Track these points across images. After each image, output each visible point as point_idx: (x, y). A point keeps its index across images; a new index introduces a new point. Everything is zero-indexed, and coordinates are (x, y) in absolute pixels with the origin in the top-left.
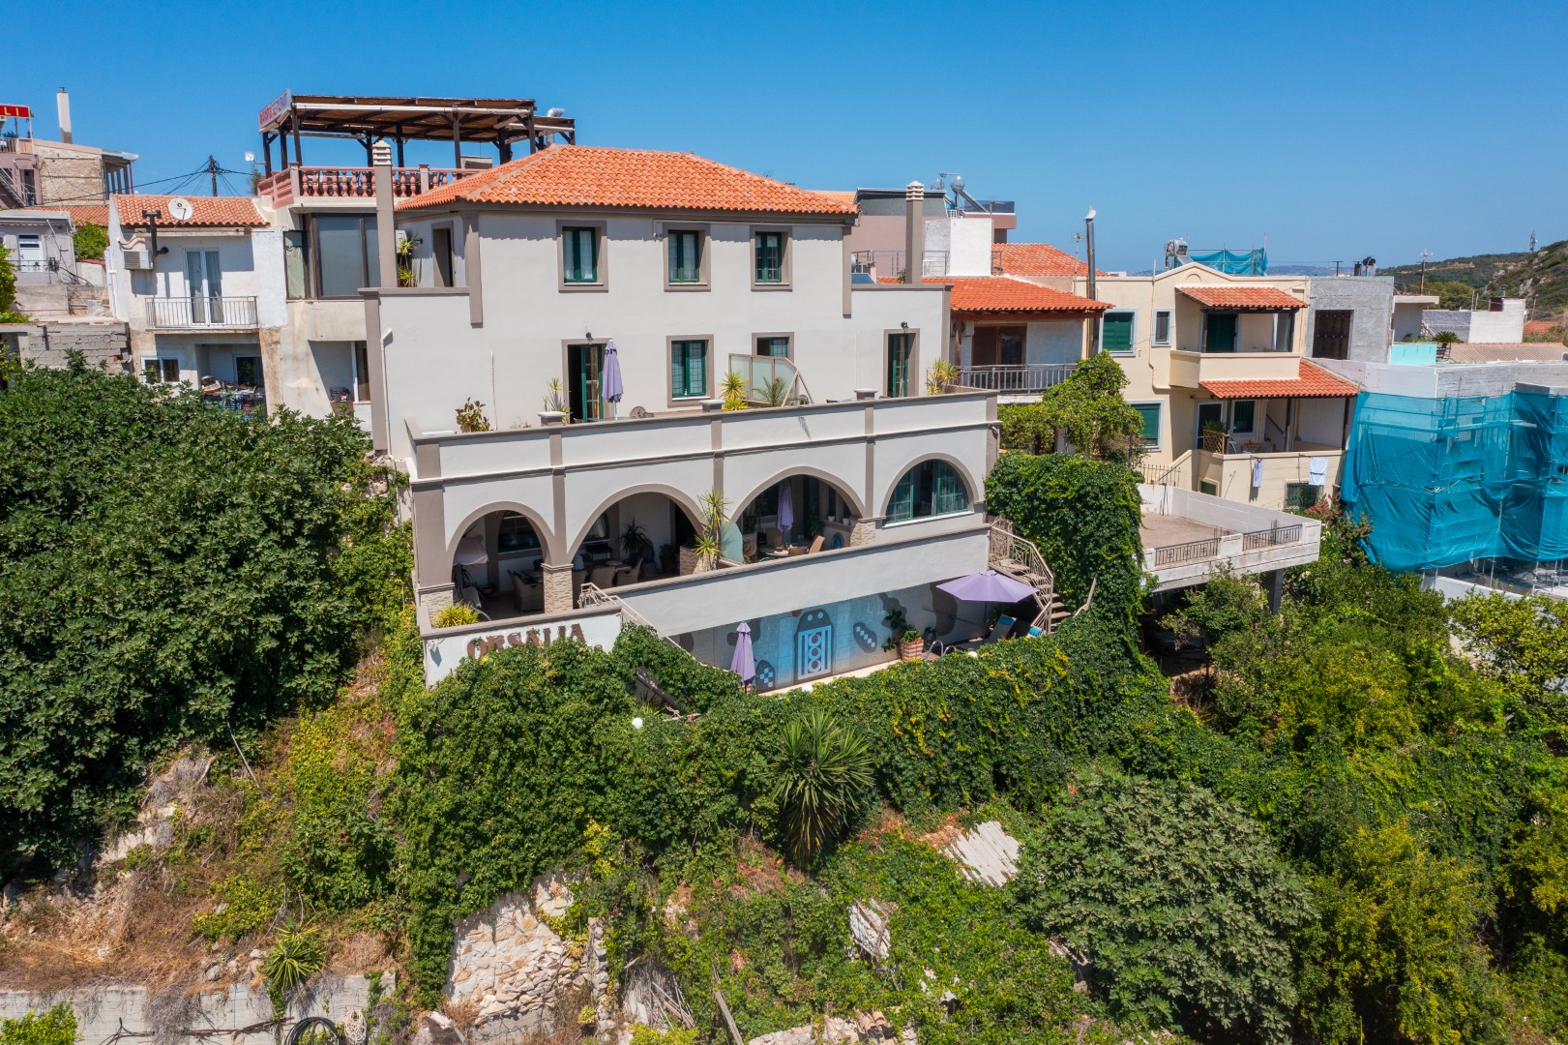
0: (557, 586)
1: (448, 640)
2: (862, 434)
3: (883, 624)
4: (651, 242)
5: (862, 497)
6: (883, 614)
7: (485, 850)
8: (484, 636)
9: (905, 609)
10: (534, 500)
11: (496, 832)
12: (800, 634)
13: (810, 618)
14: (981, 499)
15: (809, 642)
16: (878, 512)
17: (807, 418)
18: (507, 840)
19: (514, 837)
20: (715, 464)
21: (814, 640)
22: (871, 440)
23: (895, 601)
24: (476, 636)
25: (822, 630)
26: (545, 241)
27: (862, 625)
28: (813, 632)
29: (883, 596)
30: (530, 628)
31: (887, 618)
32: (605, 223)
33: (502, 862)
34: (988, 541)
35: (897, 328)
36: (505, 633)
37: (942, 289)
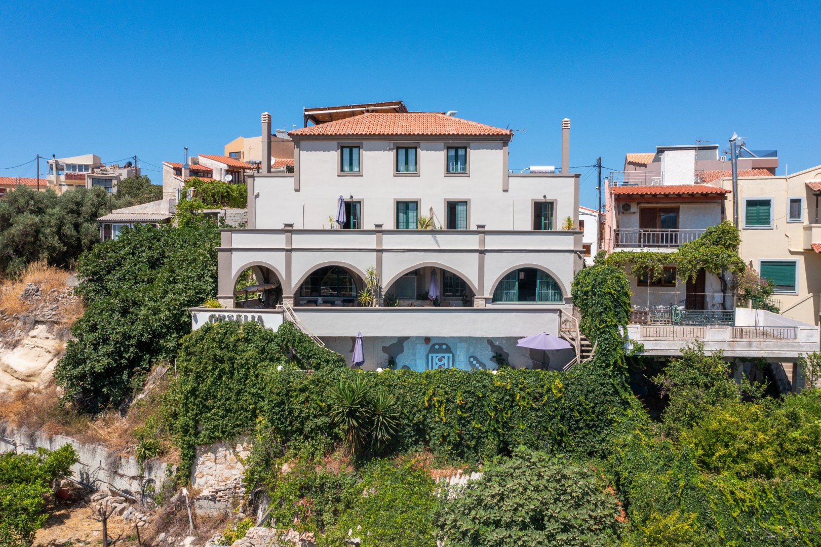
0: (288, 303)
1: (201, 313)
2: (477, 248)
3: (491, 360)
4: (387, 152)
5: (476, 285)
6: (491, 354)
7: (208, 415)
8: (217, 314)
9: (507, 355)
10: (276, 262)
11: (213, 407)
12: (430, 355)
13: (437, 347)
14: (570, 296)
15: (436, 360)
16: (488, 292)
18: (219, 412)
19: (221, 412)
21: (440, 360)
22: (482, 252)
23: (500, 348)
24: (213, 313)
25: (446, 355)
26: (331, 152)
27: (475, 358)
28: (440, 355)
29: (490, 341)
30: (238, 314)
31: (494, 357)
32: (362, 143)
33: (216, 423)
34: (558, 318)
35: (540, 198)
36: (226, 314)
37: (573, 177)
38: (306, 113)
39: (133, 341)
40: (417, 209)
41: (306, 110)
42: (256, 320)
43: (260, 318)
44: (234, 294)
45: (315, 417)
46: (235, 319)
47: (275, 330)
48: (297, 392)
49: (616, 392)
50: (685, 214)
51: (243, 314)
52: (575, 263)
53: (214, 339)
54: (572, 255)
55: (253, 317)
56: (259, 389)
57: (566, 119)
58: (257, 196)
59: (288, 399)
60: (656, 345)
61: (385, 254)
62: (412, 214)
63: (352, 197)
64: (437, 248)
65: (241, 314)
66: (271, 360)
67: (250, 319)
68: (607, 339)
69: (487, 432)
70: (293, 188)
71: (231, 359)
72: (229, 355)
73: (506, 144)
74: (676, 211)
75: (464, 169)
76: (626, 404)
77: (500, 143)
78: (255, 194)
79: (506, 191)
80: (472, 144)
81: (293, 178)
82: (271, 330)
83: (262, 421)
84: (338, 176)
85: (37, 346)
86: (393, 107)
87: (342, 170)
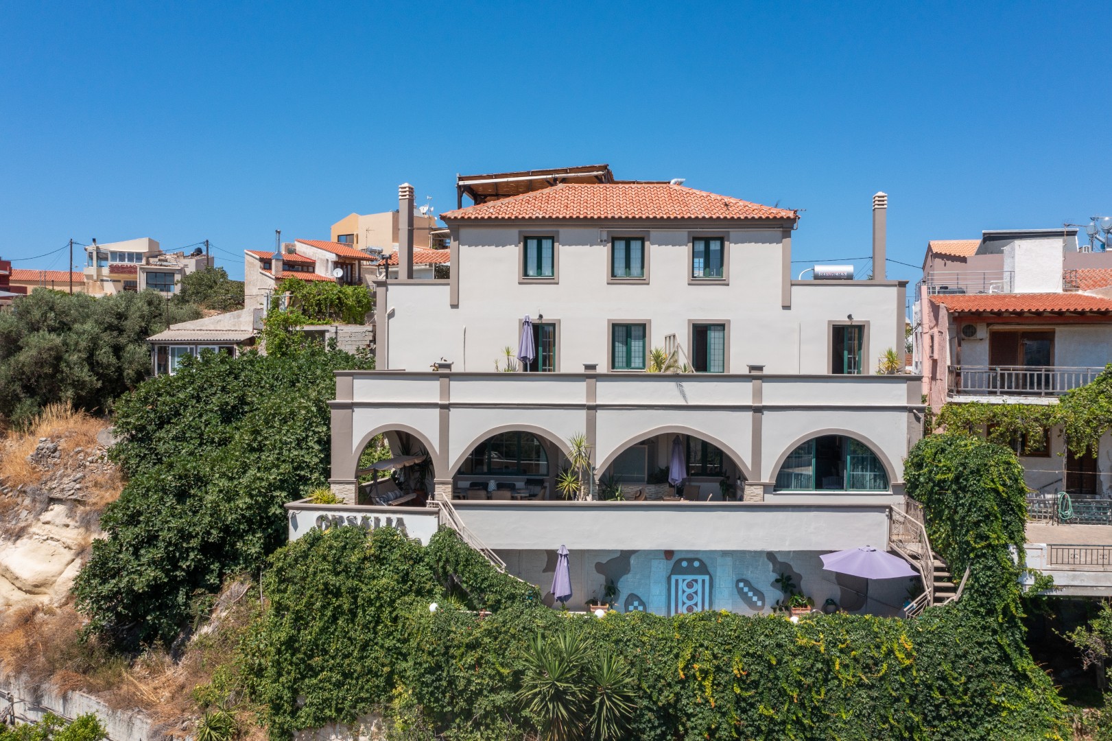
0: (443, 493)
1: (304, 512)
2: (750, 403)
3: (772, 585)
4: (595, 247)
5: (748, 463)
6: (773, 576)
7: (314, 681)
8: (330, 514)
9: (800, 577)
10: (425, 426)
11: (323, 669)
12: (674, 578)
13: (684, 564)
14: (901, 481)
15: (683, 586)
16: (768, 474)
17: (684, 384)
18: (331, 677)
19: (336, 677)
20: (588, 415)
21: (690, 585)
22: (758, 410)
23: (788, 566)
24: (324, 513)
25: (700, 578)
26: (508, 247)
27: (747, 583)
28: (689, 578)
29: (771, 556)
30: (364, 514)
31: (777, 581)
32: (558, 232)
33: (327, 694)
34: (886, 521)
35: (842, 319)
36: (345, 515)
37: (895, 286)
38: (461, 183)
39: (194, 543)
40: (644, 336)
41: (461, 179)
42: (394, 524)
43: (400, 522)
44: (357, 477)
45: (493, 690)
46: (359, 522)
47: (425, 542)
48: (462, 650)
49: (1006, 659)
50: (1064, 342)
51: (372, 516)
52: (909, 428)
53: (324, 558)
54: (905, 415)
55: (389, 521)
56: (398, 640)
57: (880, 194)
58: (391, 315)
59: (447, 661)
60: (1074, 578)
61: (600, 414)
62: (636, 345)
63: (541, 316)
64: (683, 403)
65: (369, 515)
66: (419, 593)
67: (383, 524)
68: (990, 568)
69: (784, 723)
70: (448, 302)
71: (353, 592)
72: (349, 583)
73: (787, 233)
74: (1048, 337)
75: (720, 273)
76: (1022, 678)
77: (778, 232)
78: (388, 311)
79: (787, 307)
80: (734, 233)
81: (448, 287)
82: (419, 542)
83: (403, 694)
84: (520, 283)
85: (52, 538)
86: (595, 173)
87: (526, 274)
